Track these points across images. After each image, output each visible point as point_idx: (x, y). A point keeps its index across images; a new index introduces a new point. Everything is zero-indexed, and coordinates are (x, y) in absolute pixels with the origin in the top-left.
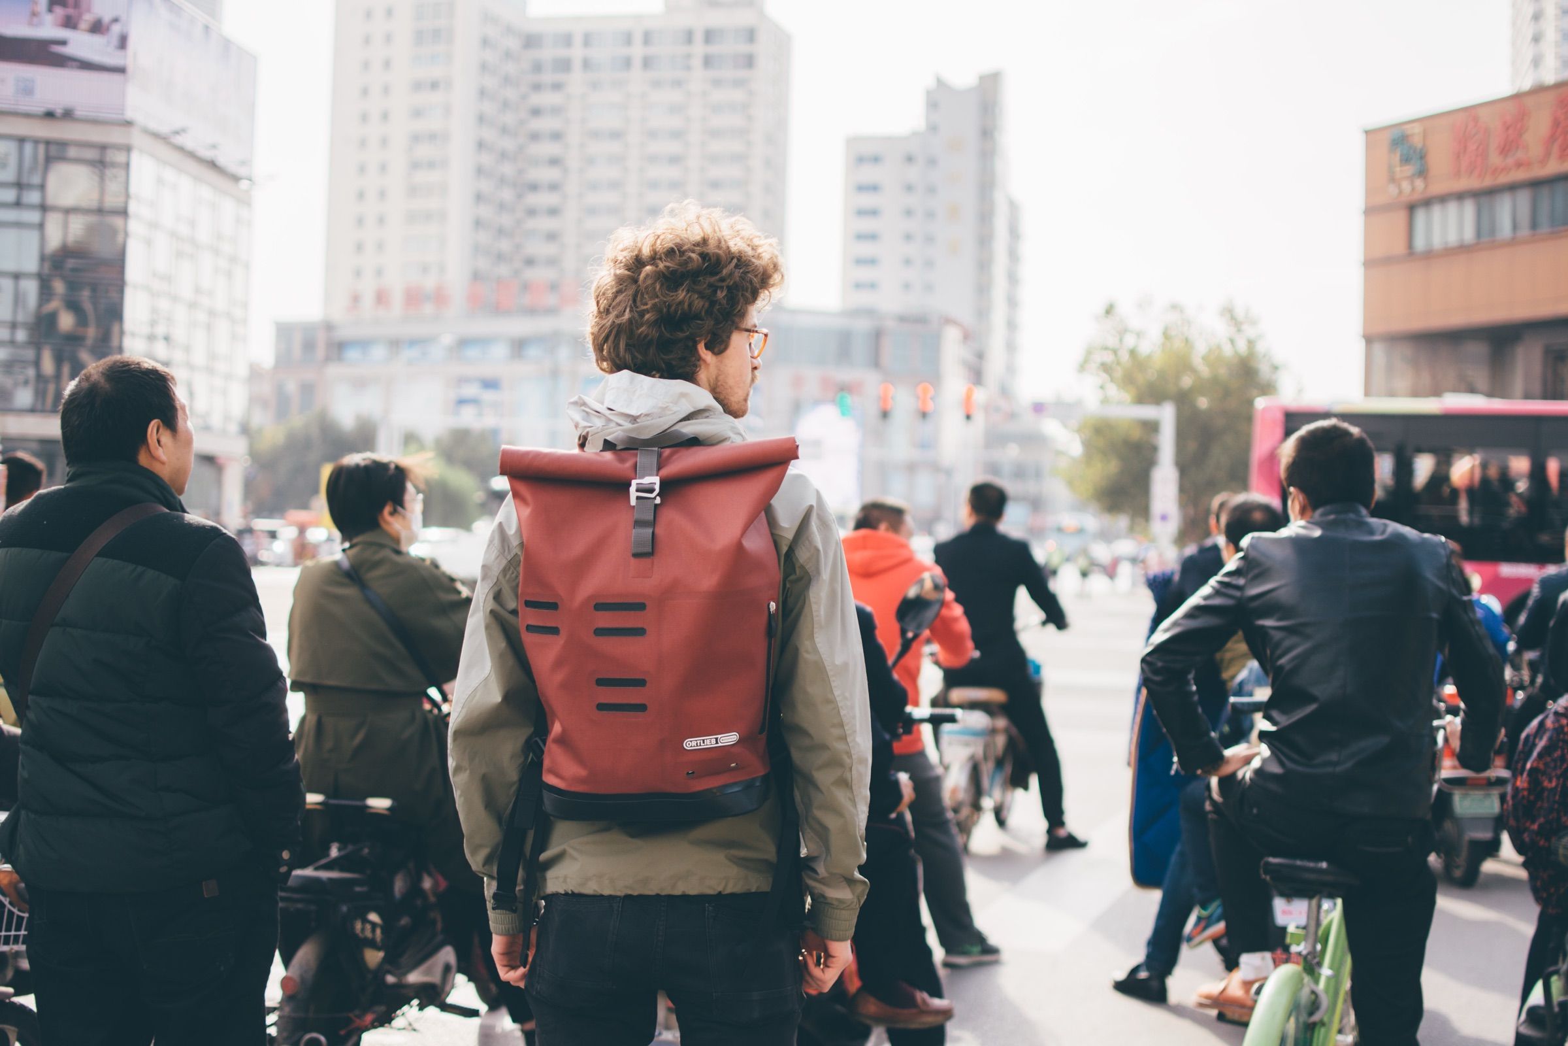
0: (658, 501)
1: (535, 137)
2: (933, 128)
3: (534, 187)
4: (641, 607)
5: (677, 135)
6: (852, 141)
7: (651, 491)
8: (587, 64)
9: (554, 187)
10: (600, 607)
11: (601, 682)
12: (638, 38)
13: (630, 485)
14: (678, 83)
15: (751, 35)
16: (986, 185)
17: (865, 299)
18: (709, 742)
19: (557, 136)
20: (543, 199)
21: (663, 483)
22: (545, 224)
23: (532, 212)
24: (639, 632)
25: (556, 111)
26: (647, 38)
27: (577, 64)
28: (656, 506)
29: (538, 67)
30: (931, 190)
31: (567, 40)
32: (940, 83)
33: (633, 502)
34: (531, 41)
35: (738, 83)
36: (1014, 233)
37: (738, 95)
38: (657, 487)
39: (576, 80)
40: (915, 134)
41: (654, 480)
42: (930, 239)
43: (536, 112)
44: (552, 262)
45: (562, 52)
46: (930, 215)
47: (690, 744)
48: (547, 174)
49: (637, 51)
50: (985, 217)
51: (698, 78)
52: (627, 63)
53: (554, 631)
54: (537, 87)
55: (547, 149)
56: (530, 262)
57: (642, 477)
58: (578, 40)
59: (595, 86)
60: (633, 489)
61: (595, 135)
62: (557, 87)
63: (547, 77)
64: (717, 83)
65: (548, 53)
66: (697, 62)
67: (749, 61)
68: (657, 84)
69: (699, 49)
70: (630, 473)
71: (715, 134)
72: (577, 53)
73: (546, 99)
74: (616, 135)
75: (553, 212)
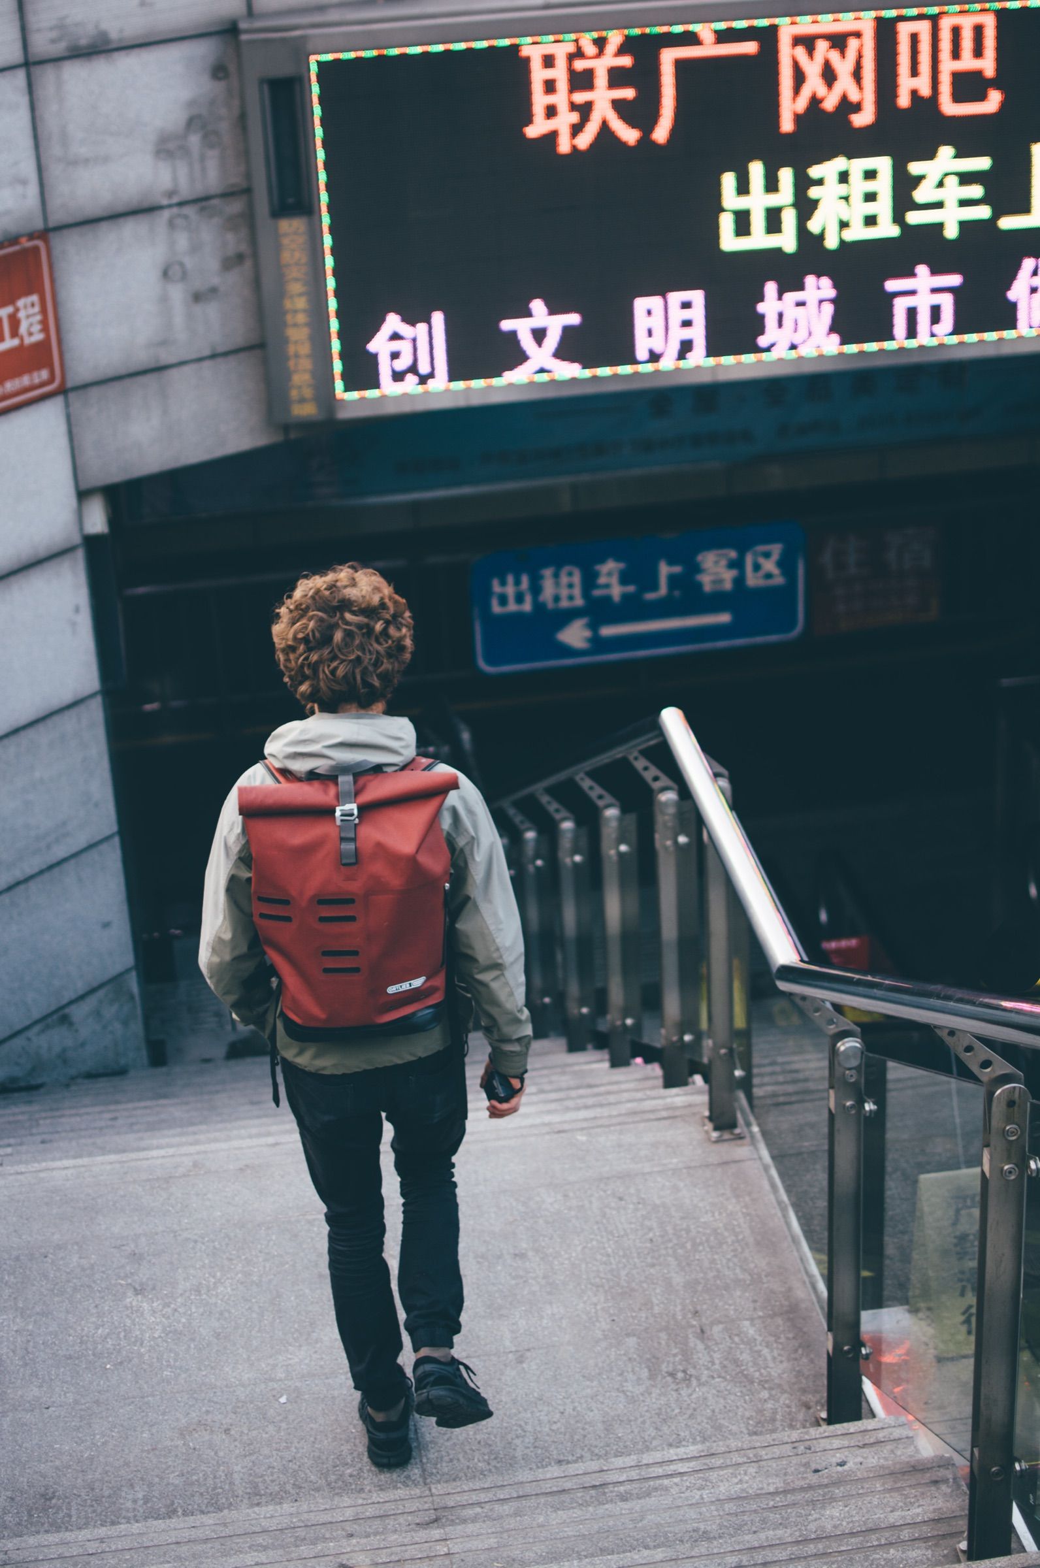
0: (357, 821)
4: (352, 901)
7: (352, 815)
10: (321, 902)
11: (325, 953)
13: (335, 812)
18: (405, 986)
21: (360, 808)
24: (352, 919)
28: (356, 825)
33: (338, 823)
38: (356, 812)
41: (353, 807)
47: (392, 990)
53: (288, 919)
57: (343, 805)
60: (338, 813)
70: (334, 802)
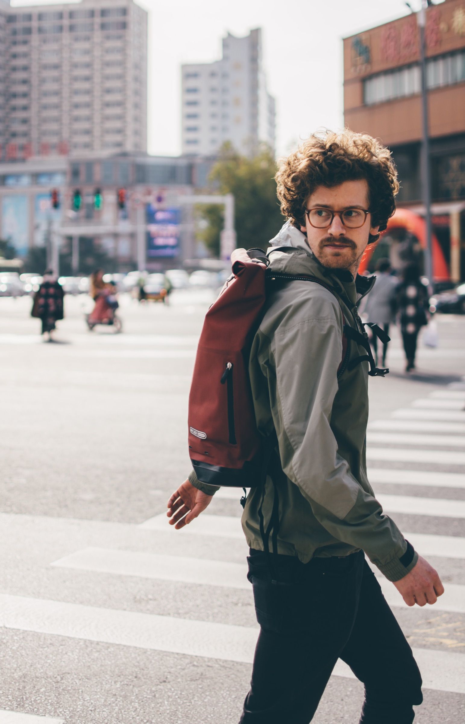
1: (14, 69)
2: (225, 58)
3: (14, 96)
5: (88, 65)
6: (184, 67)
8: (40, 30)
9: (25, 95)
12: (66, 16)
14: (88, 39)
15: (124, 11)
16: (254, 86)
17: (192, 149)
19: (26, 68)
20: (20, 102)
22: (21, 115)
23: (14, 109)
25: (26, 55)
26: (71, 15)
27: (35, 30)
29: (15, 33)
30: (225, 91)
31: (29, 17)
32: (230, 35)
34: (11, 18)
35: (119, 37)
36: (272, 112)
37: (118, 44)
39: (35, 39)
40: (217, 62)
42: (225, 116)
43: (15, 56)
44: (26, 134)
45: (26, 24)
46: (225, 104)
48: (21, 89)
49: (66, 22)
50: (254, 103)
51: (98, 36)
52: (61, 29)
54: (15, 43)
55: (20, 75)
56: (14, 135)
58: (35, 18)
59: (45, 41)
61: (45, 67)
62: (25, 42)
63: (20, 37)
64: (108, 38)
65: (20, 25)
66: (97, 27)
67: (124, 26)
68: (76, 39)
69: (98, 20)
71: (108, 64)
72: (35, 24)
73: (20, 49)
74: (57, 67)
75: (25, 108)
